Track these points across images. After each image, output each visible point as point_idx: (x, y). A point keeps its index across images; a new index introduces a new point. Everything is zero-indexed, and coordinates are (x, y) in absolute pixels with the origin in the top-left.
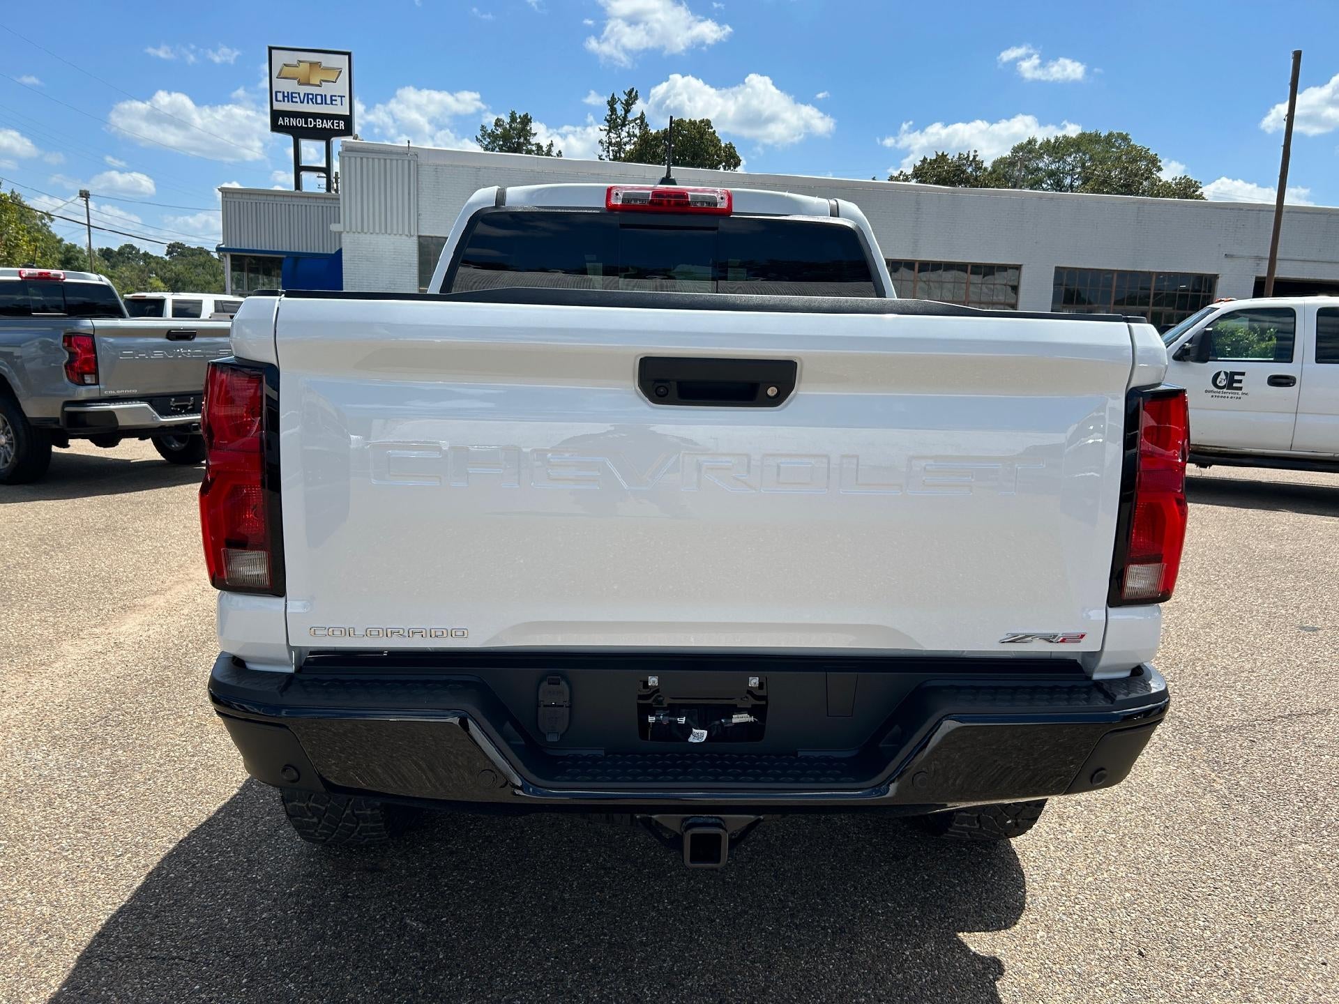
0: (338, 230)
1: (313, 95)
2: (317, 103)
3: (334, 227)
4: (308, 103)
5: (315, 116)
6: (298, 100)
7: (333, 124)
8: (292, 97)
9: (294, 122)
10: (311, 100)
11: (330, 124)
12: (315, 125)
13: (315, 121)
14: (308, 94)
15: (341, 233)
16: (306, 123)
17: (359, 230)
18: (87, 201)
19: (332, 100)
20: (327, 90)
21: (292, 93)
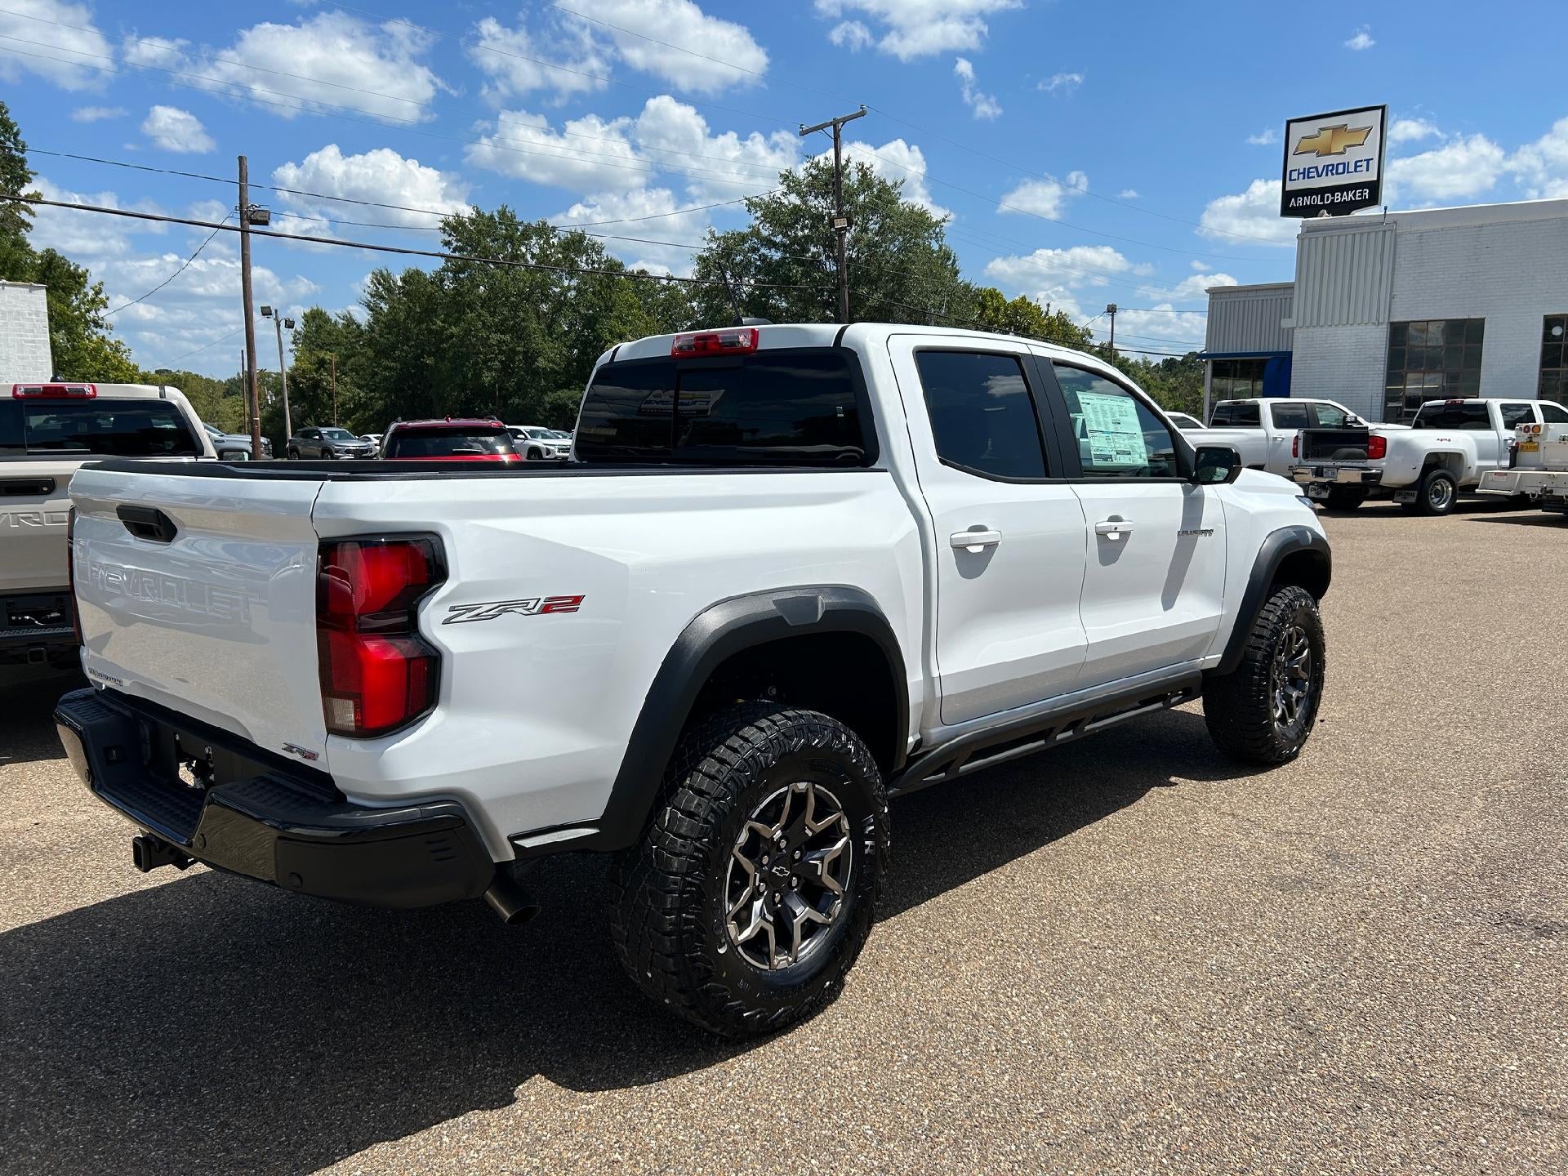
0: (1289, 326)
1: (1333, 165)
2: (1337, 173)
3: (1286, 323)
4: (1327, 175)
5: (1333, 190)
6: (1315, 174)
7: (1354, 195)
8: (1309, 172)
9: (1307, 201)
10: (1331, 171)
11: (1351, 195)
12: (1333, 200)
13: (1333, 195)
14: (1328, 166)
15: (1293, 329)
16: (1322, 200)
17: (1315, 323)
18: (1113, 315)
19: (1356, 167)
20: (1352, 156)
21: (1309, 169)
